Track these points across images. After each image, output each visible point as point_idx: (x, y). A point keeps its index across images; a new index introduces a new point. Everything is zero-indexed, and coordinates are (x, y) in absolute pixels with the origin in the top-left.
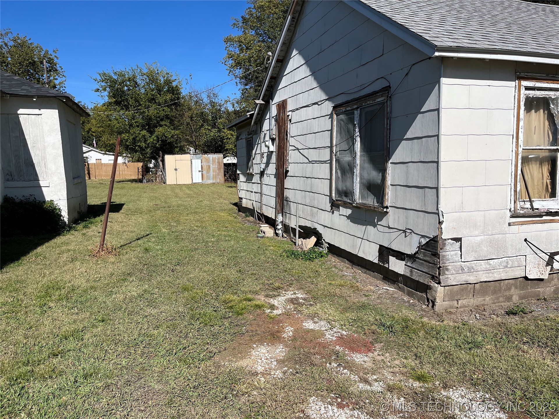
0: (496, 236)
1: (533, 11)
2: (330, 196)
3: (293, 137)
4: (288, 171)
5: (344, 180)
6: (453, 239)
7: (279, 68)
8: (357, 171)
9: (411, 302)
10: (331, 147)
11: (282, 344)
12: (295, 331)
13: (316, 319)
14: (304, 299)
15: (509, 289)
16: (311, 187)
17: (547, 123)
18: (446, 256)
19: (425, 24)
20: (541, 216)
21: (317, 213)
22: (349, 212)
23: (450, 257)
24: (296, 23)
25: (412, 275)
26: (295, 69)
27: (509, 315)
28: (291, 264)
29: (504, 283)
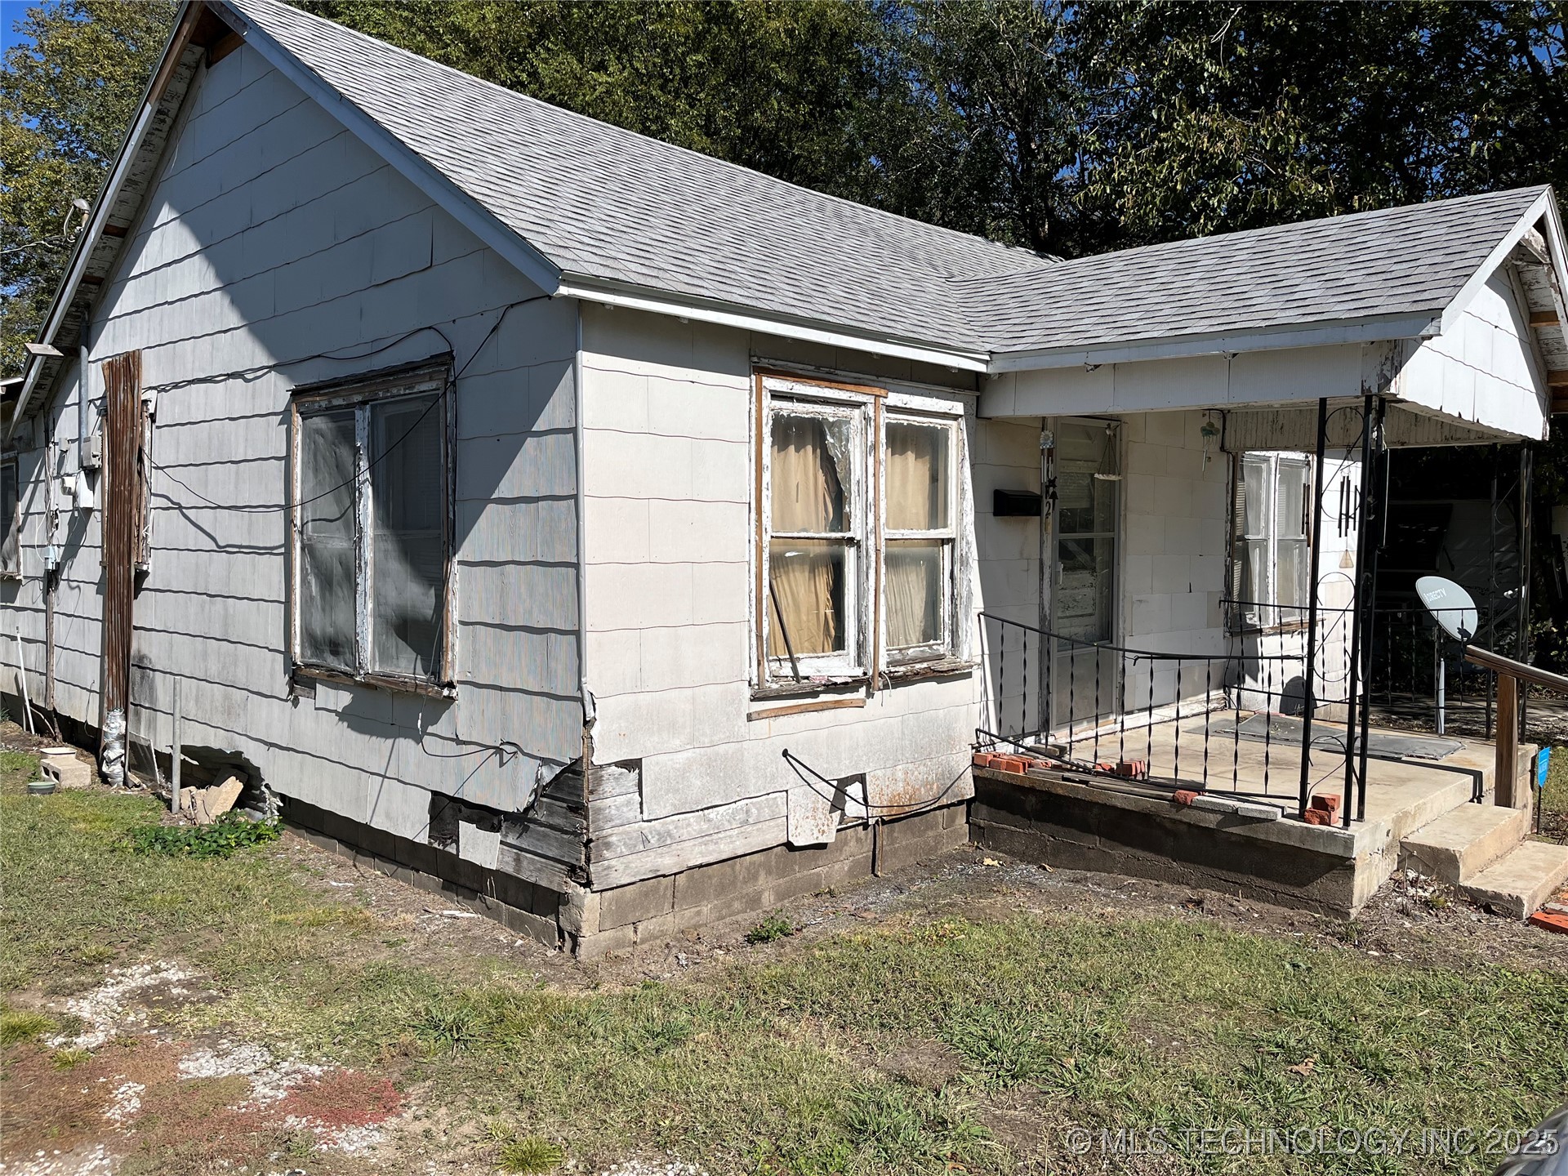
0: (722, 749)
1: (798, 207)
2: (287, 653)
3: (162, 468)
4: (146, 573)
5: (327, 606)
6: (620, 764)
7: (114, 252)
8: (366, 580)
9: (517, 944)
10: (288, 508)
11: (100, 1143)
12: (148, 1093)
13: (225, 1044)
14: (188, 984)
15: (755, 877)
16: (226, 625)
17: (821, 478)
18: (604, 810)
19: (538, 206)
20: (815, 694)
21: (246, 705)
22: (344, 698)
23: (613, 812)
24: (171, 128)
25: (518, 871)
26: (169, 264)
27: (752, 943)
28: (149, 876)
29: (741, 865)
